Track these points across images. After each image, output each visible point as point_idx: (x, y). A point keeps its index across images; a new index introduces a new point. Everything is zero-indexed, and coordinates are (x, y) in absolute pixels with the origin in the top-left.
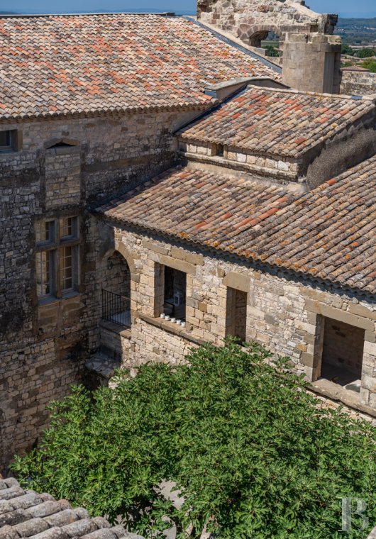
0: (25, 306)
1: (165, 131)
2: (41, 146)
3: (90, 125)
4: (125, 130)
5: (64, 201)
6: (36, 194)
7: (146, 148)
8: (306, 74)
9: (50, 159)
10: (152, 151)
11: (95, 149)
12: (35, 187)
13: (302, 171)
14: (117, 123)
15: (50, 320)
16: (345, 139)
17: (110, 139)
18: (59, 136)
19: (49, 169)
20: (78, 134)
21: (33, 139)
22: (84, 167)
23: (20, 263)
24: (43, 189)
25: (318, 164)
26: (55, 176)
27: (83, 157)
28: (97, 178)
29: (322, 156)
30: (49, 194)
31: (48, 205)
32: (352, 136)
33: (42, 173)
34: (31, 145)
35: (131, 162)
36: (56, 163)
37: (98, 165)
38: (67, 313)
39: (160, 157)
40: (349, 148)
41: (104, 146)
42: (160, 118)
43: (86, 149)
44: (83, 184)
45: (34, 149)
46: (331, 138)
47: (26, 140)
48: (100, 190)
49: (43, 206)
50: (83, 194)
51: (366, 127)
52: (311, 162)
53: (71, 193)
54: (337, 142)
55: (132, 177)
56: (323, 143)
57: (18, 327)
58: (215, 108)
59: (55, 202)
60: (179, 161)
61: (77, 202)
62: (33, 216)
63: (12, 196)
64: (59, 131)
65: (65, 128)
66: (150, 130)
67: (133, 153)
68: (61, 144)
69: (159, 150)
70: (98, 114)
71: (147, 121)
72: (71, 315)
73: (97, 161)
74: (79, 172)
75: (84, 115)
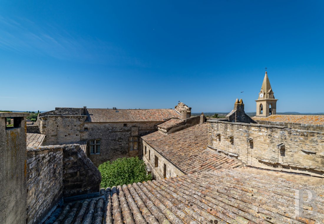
0: (127, 151)
1: (155, 125)
2: (131, 126)
3: (140, 124)
4: (147, 125)
5: (135, 135)
6: (130, 133)
7: (151, 128)
8: (183, 117)
9: (132, 128)
10: (152, 128)
11: (141, 127)
12: (130, 132)
13: (168, 131)
14: (145, 124)
15: (132, 154)
16: (177, 126)
17: (144, 126)
18: (134, 125)
19: (132, 130)
20: (138, 125)
21: (130, 125)
22: (139, 130)
23: (126, 144)
24: (131, 133)
25: (171, 130)
26: (133, 131)
27: (139, 128)
28: (141, 132)
29: (172, 129)
30: (132, 134)
31: (132, 135)
32: (179, 126)
33: (131, 130)
34: (129, 126)
35: (148, 130)
36: (133, 129)
37: (142, 130)
38: (135, 153)
39: (154, 129)
40: (178, 128)
41: (143, 127)
42: (154, 123)
43: (139, 127)
44: (139, 132)
45: (130, 127)
46: (174, 126)
47: (128, 125)
48: (142, 134)
49: (131, 135)
50: (139, 134)
51: (182, 125)
52: (169, 130)
53: (137, 133)
54: (175, 127)
55: (148, 132)
56: (172, 127)
57: (126, 154)
58: (165, 122)
59: (133, 135)
60: (157, 130)
61: (137, 135)
62: (129, 137)
63: (125, 133)
64: (134, 124)
65: (135, 124)
66: (152, 125)
67: (149, 128)
68: (135, 126)
69: (154, 128)
70: (143, 122)
71: (151, 123)
72: (136, 153)
73: (142, 129)
74: (138, 131)
75: (139, 122)
